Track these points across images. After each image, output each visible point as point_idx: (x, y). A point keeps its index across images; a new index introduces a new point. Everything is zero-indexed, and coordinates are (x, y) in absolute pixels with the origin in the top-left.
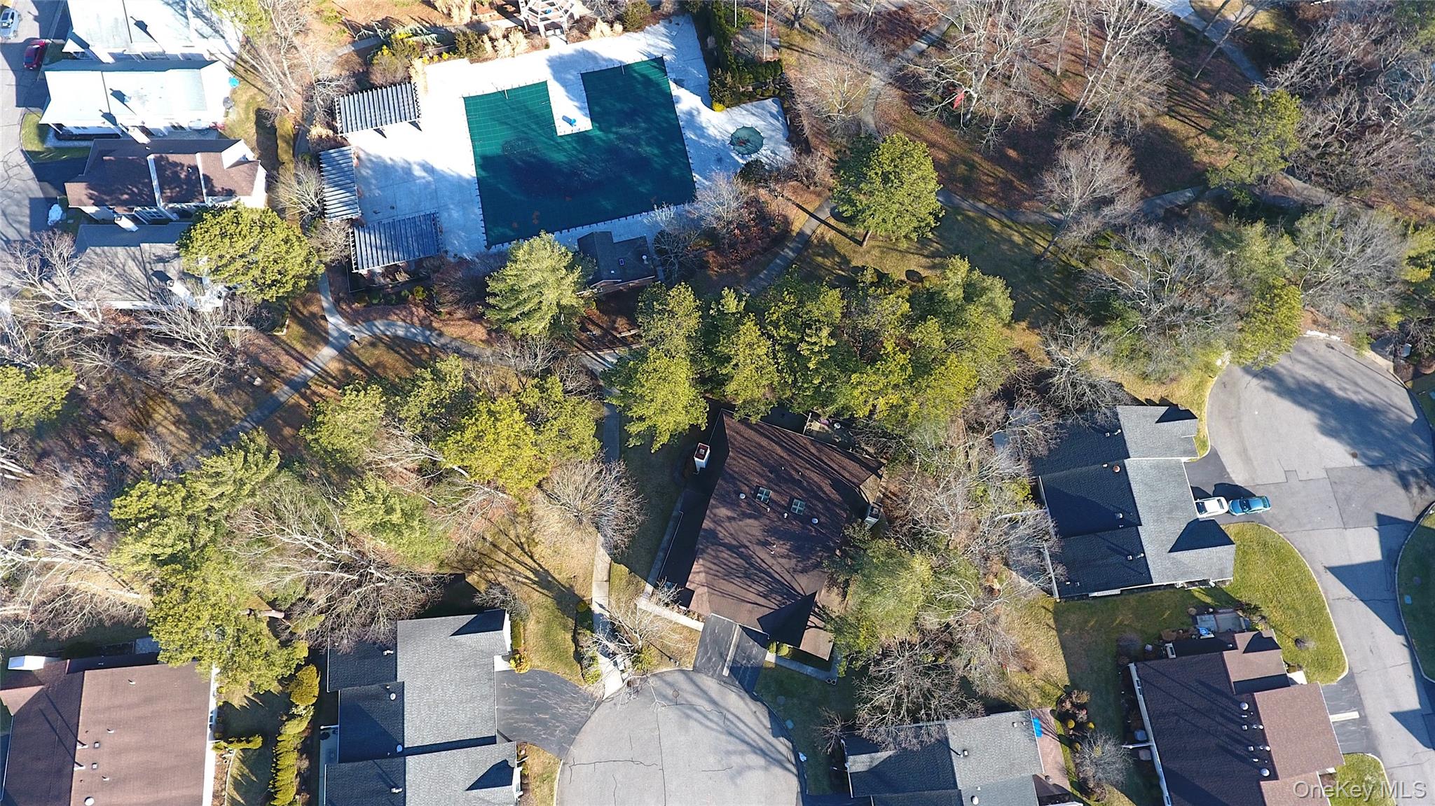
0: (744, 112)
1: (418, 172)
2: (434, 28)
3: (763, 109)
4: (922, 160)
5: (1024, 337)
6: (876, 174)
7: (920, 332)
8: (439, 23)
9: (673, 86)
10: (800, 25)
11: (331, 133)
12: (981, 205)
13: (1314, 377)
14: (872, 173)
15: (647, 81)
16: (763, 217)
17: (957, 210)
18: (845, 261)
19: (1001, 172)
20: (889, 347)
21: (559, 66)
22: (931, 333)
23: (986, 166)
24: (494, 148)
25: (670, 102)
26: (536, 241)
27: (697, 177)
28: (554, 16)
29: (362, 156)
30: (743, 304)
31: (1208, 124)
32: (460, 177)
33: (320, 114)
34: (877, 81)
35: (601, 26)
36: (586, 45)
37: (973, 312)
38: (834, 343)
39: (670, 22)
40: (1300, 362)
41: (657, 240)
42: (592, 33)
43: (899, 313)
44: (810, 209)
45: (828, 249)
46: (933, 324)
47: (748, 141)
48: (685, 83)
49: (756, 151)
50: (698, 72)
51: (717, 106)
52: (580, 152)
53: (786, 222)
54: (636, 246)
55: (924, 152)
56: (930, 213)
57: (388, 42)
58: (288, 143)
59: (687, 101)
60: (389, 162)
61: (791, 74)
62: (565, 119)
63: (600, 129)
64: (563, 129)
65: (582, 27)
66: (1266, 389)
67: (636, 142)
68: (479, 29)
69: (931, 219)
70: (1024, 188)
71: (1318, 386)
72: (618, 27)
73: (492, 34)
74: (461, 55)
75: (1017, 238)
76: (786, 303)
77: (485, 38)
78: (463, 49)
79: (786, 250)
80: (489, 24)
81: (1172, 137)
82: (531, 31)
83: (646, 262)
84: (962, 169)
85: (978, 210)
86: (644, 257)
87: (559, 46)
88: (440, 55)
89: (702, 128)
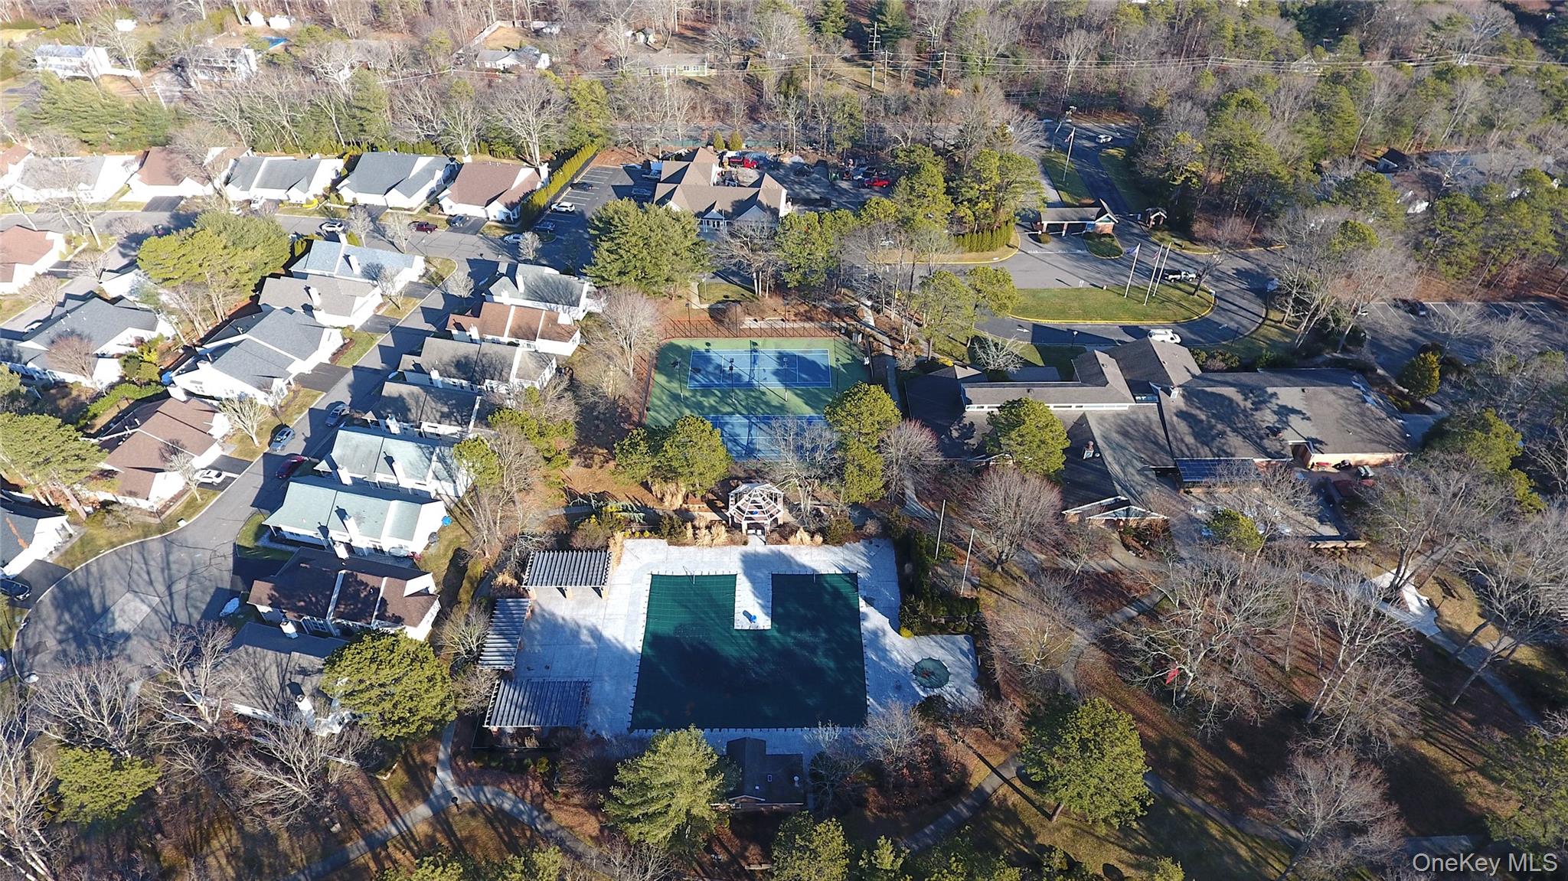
0: (933, 643)
1: (585, 636)
2: (644, 508)
3: (953, 643)
4: (1127, 733)
6: (1073, 738)
8: (650, 505)
9: (862, 603)
10: (1003, 569)
11: (516, 583)
12: (1199, 802)
14: (1068, 737)
15: (837, 594)
16: (938, 761)
17: (1169, 801)
18: (1029, 835)
19: (1222, 766)
21: (751, 563)
23: (1205, 755)
24: (666, 628)
25: (857, 617)
26: (683, 735)
27: (870, 701)
28: (758, 517)
29: (537, 610)
30: (900, 861)
31: (1479, 761)
32: (625, 649)
33: (512, 564)
34: (1080, 638)
35: (802, 534)
36: (783, 548)
39: (871, 543)
41: (814, 762)
42: (792, 539)
44: (994, 763)
45: (1011, 816)
47: (933, 673)
48: (875, 602)
49: (940, 685)
50: (891, 594)
51: (905, 632)
52: (753, 650)
53: (965, 772)
54: (789, 763)
55: (1130, 725)
56: (1136, 799)
57: (598, 512)
58: (472, 584)
59: (874, 620)
60: (560, 621)
61: (988, 615)
62: (746, 613)
63: (779, 631)
64: (741, 623)
65: (784, 532)
67: (813, 650)
68: (685, 516)
69: (1136, 805)
70: (1252, 792)
72: (819, 538)
73: (696, 523)
74: (662, 536)
75: (1243, 851)
77: (689, 525)
78: (665, 531)
79: (960, 806)
80: (696, 514)
81: (1433, 767)
82: (733, 527)
83: (796, 785)
84: (1173, 753)
85: (1194, 806)
86: (796, 778)
87: (757, 545)
88: (642, 532)
89: (884, 650)
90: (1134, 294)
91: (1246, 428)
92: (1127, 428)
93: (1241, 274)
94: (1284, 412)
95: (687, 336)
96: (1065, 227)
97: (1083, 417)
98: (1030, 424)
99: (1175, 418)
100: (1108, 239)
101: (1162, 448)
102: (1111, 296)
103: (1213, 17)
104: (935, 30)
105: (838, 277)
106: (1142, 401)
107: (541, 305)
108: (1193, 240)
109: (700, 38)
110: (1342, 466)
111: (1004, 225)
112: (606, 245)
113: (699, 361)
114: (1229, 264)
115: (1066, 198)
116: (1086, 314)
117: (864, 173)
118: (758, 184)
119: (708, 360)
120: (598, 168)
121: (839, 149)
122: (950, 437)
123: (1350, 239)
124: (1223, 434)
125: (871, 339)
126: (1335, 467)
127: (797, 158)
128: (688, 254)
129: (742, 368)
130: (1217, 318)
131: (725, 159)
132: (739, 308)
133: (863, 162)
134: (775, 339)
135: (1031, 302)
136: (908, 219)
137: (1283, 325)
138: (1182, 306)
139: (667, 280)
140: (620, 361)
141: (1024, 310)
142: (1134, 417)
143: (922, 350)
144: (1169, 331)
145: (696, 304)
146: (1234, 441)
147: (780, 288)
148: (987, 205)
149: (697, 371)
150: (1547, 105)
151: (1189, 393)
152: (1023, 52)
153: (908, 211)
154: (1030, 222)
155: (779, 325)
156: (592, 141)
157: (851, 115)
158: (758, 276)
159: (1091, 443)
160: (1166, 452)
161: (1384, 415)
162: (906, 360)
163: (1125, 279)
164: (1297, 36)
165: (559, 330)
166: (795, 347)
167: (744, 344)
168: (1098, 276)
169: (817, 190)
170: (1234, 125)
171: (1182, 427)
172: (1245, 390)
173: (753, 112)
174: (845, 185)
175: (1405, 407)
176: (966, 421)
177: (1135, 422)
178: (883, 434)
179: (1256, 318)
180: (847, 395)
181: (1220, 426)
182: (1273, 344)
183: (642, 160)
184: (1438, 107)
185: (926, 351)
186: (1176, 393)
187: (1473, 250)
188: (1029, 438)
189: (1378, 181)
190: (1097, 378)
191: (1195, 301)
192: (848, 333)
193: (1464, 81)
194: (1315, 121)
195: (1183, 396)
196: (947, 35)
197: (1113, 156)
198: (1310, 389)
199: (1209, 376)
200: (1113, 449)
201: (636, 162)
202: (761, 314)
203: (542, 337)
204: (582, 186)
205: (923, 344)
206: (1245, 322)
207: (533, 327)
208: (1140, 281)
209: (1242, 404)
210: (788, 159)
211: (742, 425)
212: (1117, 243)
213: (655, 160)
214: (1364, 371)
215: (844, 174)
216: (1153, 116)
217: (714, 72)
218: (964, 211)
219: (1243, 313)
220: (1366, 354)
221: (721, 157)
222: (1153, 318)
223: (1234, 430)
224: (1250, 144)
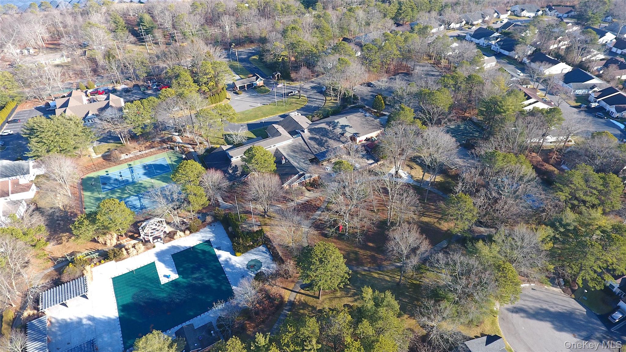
0: (251, 254)
1: (85, 321)
2: (98, 251)
3: (259, 251)
4: (335, 250)
5: (408, 322)
6: (316, 260)
7: (361, 328)
8: (100, 248)
9: (216, 250)
10: (268, 216)
11: (36, 311)
12: (366, 268)
13: (538, 306)
14: (314, 260)
15: (204, 252)
16: (268, 296)
17: (356, 272)
18: (314, 308)
19: (369, 253)
20: (348, 339)
21: (161, 256)
22: (366, 328)
23: (361, 252)
24: (128, 300)
25: (216, 258)
26: (149, 336)
27: (234, 287)
28: (156, 234)
29: (53, 320)
30: (268, 339)
31: (440, 216)
32: (109, 318)
33: (30, 303)
34: (305, 229)
35: (179, 233)
36: (174, 243)
37: (382, 311)
38: (320, 346)
39: (211, 225)
40: (528, 300)
41: (218, 321)
42: (175, 237)
43: (347, 321)
44: (291, 289)
45: (305, 305)
46: (366, 322)
47: (255, 265)
48: (221, 248)
49: (260, 268)
50: (227, 242)
51: (238, 254)
52: (174, 290)
53: (282, 298)
54: (207, 328)
55: (334, 247)
56: (345, 273)
57: (72, 261)
58: (9, 325)
59: (224, 255)
60: (69, 320)
61: (268, 234)
62: (165, 276)
63: (183, 278)
64: (164, 281)
65: (171, 236)
66: (522, 317)
67: (202, 279)
68: (120, 246)
69: (346, 275)
70: (381, 256)
71: (542, 309)
72: (187, 232)
73: (127, 247)
74: (111, 260)
75: (388, 278)
76: (290, 332)
77: (123, 249)
78: (112, 256)
79: (285, 311)
80: (125, 244)
81: (430, 224)
82: (145, 242)
83: (213, 335)
84: (352, 255)
85: (365, 270)
86: (212, 332)
87: (160, 246)
88: (100, 262)
89: (233, 266)
90: (279, 104)
91: (333, 136)
92: (294, 149)
93: (313, 88)
94: (343, 127)
95: (94, 171)
96: (246, 86)
97: (277, 149)
98: (258, 156)
99: (309, 140)
100: (263, 87)
101: (308, 152)
102: (272, 106)
103: (272, 5)
104: (168, 25)
105: (159, 127)
106: (295, 138)
107: (7, 179)
108: (293, 81)
109: (58, 47)
110: (367, 140)
111: (222, 90)
112: (35, 140)
113: (105, 180)
114: (307, 86)
115: (242, 77)
116: (265, 115)
117: (156, 85)
118: (108, 98)
119: (109, 179)
120: (20, 112)
121: (142, 78)
122: (229, 174)
123: (342, 64)
124: (326, 141)
125: (183, 148)
126: (365, 141)
127: (123, 86)
128: (80, 134)
129: (127, 176)
130: (310, 104)
131: (88, 93)
132: (117, 152)
133: (155, 81)
134: (139, 160)
135: (243, 116)
136: (182, 94)
137: (332, 101)
138: (297, 103)
139: (75, 148)
140: (63, 192)
141: (241, 120)
142: (294, 144)
143: (206, 146)
144: (296, 112)
145: (94, 156)
146: (331, 142)
147: (133, 137)
148: (212, 83)
149: (104, 184)
150: (382, 15)
151: (311, 130)
152: (206, 27)
153: (180, 91)
154: (232, 88)
155: (139, 154)
156: (13, 100)
157: (142, 62)
158: (121, 135)
159: (283, 157)
160: (311, 153)
161: (373, 119)
162: (200, 150)
163: (274, 100)
164: (302, 6)
165: (21, 187)
166: (150, 160)
167: (125, 166)
168: (264, 101)
169: (138, 97)
170: (293, 37)
171: (312, 143)
172: (328, 123)
173: (95, 71)
174: (150, 92)
175: (378, 115)
176: (233, 165)
177: (296, 146)
178: (200, 179)
179: (323, 101)
180: (179, 167)
181: (325, 139)
182: (331, 107)
183: (44, 103)
184: (353, 21)
185: (208, 145)
186: (306, 131)
187: (378, 61)
188: (259, 160)
189: (343, 44)
190: (277, 134)
191: (301, 101)
192: (172, 148)
193: (357, 11)
194: (318, 32)
195: (309, 132)
196: (174, 27)
197: (255, 59)
198: (348, 117)
199: (315, 122)
200: (293, 158)
201: (42, 104)
202: (128, 151)
203: (12, 193)
204: (14, 121)
205: (206, 143)
206: (320, 103)
207: (5, 190)
208: (280, 99)
209: (329, 129)
210: (119, 87)
211: (136, 200)
212: (267, 88)
213: (51, 101)
214: (362, 107)
215: (148, 88)
216: (263, 40)
217: (69, 59)
218: (204, 88)
219: (318, 100)
220: (360, 103)
221: (86, 92)
222: (289, 110)
223: (330, 138)
224: (300, 41)
